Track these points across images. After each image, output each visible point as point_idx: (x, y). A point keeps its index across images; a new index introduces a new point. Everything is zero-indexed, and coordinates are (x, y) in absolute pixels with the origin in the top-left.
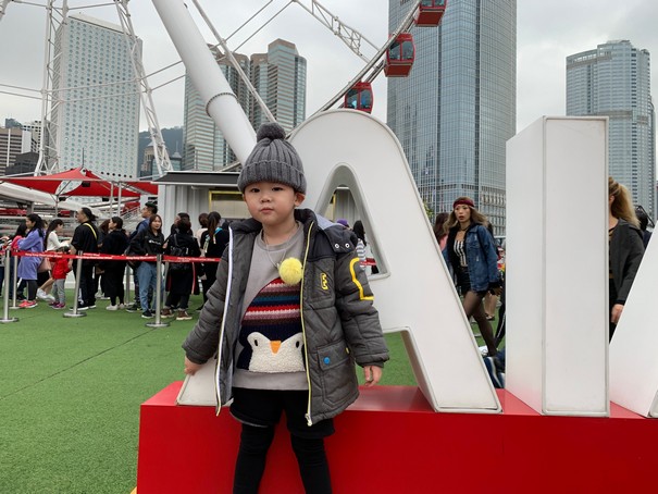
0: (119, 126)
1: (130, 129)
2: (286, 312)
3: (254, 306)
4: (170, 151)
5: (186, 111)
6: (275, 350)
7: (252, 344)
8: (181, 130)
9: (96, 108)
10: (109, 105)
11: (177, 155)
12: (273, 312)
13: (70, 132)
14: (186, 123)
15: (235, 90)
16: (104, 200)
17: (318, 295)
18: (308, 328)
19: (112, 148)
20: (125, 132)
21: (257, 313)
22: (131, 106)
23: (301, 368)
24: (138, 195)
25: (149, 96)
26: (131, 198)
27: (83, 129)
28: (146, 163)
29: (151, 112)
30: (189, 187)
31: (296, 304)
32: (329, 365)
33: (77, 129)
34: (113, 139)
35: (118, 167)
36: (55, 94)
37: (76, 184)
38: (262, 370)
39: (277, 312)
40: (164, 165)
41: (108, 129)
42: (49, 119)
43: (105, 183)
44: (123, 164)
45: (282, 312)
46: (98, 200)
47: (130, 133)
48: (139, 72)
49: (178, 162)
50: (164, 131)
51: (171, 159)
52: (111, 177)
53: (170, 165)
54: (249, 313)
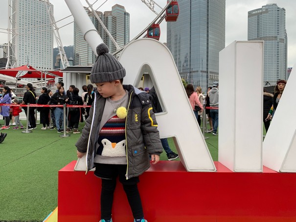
0: (44, 46)
1: (49, 47)
2: (119, 130)
3: (105, 127)
4: (68, 57)
5: (75, 38)
6: (113, 147)
7: (104, 144)
8: (73, 47)
9: (33, 37)
10: (39, 36)
11: (71, 59)
12: (113, 130)
13: (21, 48)
14: (75, 43)
15: (97, 28)
16: (38, 80)
17: (133, 124)
18: (128, 138)
19: (41, 56)
20: (47, 48)
21: (106, 130)
22: (49, 36)
23: (124, 155)
24: (54, 77)
25: (58, 31)
26: (51, 79)
27: (27, 47)
28: (57, 63)
29: (59, 39)
30: (77, 73)
31: (123, 127)
32: (137, 154)
33: (25, 47)
34: (41, 52)
35: (45, 65)
36: (14, 31)
37: (25, 73)
38: (107, 155)
39: (115, 130)
40: (65, 63)
41: (39, 47)
42: (11, 42)
43: (39, 72)
44: (46, 63)
45: (117, 130)
46: (36, 80)
47: (49, 48)
48: (53, 20)
49: (72, 62)
50: (65, 47)
51: (68, 60)
52: (41, 69)
53: (68, 63)
54: (103, 130)
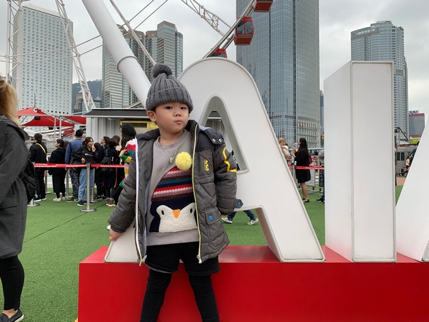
0: (59, 80)
1: (66, 81)
2: (182, 189)
3: (159, 187)
4: (94, 96)
5: (104, 69)
6: (176, 216)
7: (160, 213)
8: (101, 82)
9: (43, 67)
10: (51, 66)
11: (98, 98)
12: (173, 191)
13: (26, 84)
14: (104, 77)
15: (136, 55)
16: (50, 129)
17: (203, 174)
18: (198, 196)
19: (55, 95)
20: (63, 84)
21: (162, 192)
22: (67, 66)
23: (195, 227)
24: (73, 125)
25: (79, 59)
26: (68, 127)
27: (34, 82)
28: (78, 104)
29: (80, 70)
30: (107, 118)
31: (189, 183)
32: (211, 221)
33: (30, 82)
34: (55, 89)
35: (59, 107)
36: (15, 58)
37: (30, 119)
38: (168, 231)
39: (176, 190)
40: (89, 105)
41: (51, 81)
42: (11, 75)
43: (50, 117)
44: (62, 105)
46: (46, 129)
47: (66, 84)
48: (72, 44)
49: (99, 103)
50: (89, 82)
51: (94, 101)
52: (54, 113)
53: (94, 105)
54: (156, 193)
